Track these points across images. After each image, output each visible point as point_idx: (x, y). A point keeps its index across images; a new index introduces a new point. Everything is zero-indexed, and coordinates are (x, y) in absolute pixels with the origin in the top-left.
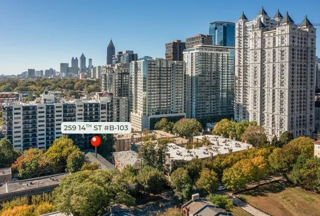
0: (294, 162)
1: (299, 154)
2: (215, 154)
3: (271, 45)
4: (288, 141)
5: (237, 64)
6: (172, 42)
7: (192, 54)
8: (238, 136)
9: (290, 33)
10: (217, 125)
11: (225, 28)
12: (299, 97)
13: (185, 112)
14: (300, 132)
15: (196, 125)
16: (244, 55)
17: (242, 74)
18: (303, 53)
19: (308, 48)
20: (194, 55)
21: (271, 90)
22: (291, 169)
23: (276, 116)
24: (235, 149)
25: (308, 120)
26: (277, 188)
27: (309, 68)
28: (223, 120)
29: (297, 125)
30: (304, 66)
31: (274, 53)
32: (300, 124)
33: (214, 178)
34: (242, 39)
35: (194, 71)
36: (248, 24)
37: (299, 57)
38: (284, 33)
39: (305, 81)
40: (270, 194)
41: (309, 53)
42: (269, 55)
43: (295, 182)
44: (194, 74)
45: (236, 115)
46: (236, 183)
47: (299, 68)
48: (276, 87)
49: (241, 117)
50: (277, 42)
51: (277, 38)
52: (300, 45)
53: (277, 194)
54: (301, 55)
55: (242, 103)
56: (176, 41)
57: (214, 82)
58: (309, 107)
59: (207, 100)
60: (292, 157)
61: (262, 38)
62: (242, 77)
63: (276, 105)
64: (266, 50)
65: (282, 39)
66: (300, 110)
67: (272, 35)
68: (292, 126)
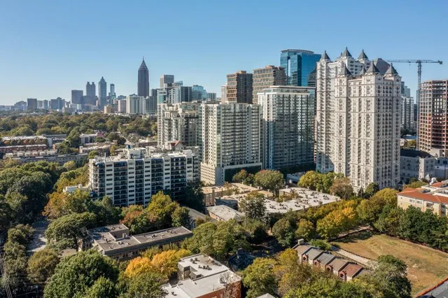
0: (380, 212)
1: (384, 205)
2: (307, 206)
3: (357, 94)
4: (374, 192)
5: (318, 108)
6: (235, 73)
7: (268, 95)
8: (326, 188)
9: (375, 84)
10: (303, 178)
11: (299, 58)
12: (384, 148)
13: (261, 161)
14: (386, 182)
15: (280, 177)
16: (327, 98)
17: (324, 120)
18: (388, 103)
19: (393, 97)
20: (271, 97)
21: (357, 140)
22: (377, 218)
23: (362, 167)
24: (325, 202)
25: (393, 171)
26: (364, 236)
27: (395, 117)
28: (309, 172)
29: (382, 176)
30: (390, 115)
31: (360, 102)
32: (386, 175)
33: (311, 227)
34: (324, 81)
35: (271, 116)
36: (331, 66)
37: (385, 106)
38: (370, 83)
39: (390, 131)
40: (359, 241)
41: (395, 102)
42: (355, 104)
43: (381, 230)
44: (271, 119)
45: (317, 165)
46: (330, 231)
47: (385, 118)
48: (362, 137)
49: (324, 167)
50: (362, 91)
51: (363, 87)
52: (385, 94)
53: (365, 241)
54: (387, 104)
55: (324, 151)
56: (240, 73)
57: (292, 128)
58: (394, 157)
59: (285, 147)
60: (378, 207)
61: (347, 86)
62: (324, 123)
63: (362, 156)
64: (352, 99)
65: (368, 89)
66: (386, 160)
67: (358, 83)
68: (378, 177)
